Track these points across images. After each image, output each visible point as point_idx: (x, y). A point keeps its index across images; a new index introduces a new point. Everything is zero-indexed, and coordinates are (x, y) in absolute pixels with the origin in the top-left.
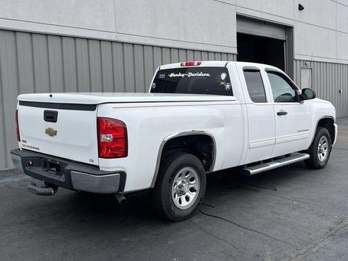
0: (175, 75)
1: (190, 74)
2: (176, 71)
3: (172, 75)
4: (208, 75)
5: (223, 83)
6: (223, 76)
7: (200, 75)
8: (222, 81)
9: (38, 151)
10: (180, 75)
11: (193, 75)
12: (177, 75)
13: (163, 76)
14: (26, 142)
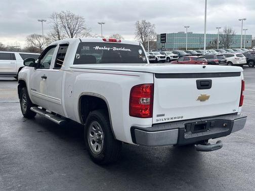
0: (100, 48)
1: (115, 49)
3: (97, 48)
5: (141, 57)
6: (140, 52)
7: (123, 49)
9: (180, 119)
10: (105, 48)
11: (117, 49)
12: (102, 48)
13: (88, 48)
14: (163, 115)
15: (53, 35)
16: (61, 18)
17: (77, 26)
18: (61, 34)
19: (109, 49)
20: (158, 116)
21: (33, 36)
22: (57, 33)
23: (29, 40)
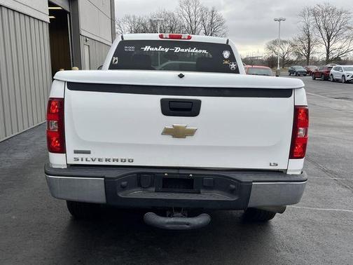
0: (152, 49)
1: (177, 50)
2: (153, 43)
3: (147, 48)
4: (205, 51)
5: (226, 62)
6: (226, 54)
7: (193, 51)
8: (226, 59)
9: (127, 164)
10: (161, 49)
11: (183, 50)
12: (156, 49)
13: (132, 49)
14: (88, 152)
15: (301, 40)
16: (315, 14)
17: (339, 24)
18: (313, 39)
19: (167, 50)
20: (76, 152)
21: (275, 43)
22: (306, 37)
23: (270, 48)
